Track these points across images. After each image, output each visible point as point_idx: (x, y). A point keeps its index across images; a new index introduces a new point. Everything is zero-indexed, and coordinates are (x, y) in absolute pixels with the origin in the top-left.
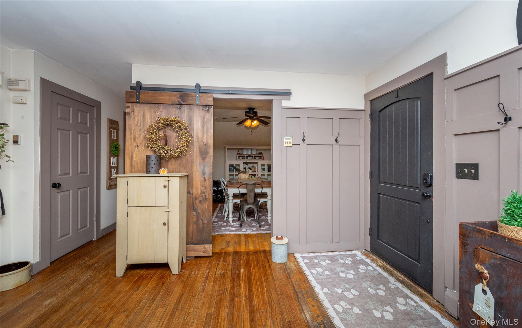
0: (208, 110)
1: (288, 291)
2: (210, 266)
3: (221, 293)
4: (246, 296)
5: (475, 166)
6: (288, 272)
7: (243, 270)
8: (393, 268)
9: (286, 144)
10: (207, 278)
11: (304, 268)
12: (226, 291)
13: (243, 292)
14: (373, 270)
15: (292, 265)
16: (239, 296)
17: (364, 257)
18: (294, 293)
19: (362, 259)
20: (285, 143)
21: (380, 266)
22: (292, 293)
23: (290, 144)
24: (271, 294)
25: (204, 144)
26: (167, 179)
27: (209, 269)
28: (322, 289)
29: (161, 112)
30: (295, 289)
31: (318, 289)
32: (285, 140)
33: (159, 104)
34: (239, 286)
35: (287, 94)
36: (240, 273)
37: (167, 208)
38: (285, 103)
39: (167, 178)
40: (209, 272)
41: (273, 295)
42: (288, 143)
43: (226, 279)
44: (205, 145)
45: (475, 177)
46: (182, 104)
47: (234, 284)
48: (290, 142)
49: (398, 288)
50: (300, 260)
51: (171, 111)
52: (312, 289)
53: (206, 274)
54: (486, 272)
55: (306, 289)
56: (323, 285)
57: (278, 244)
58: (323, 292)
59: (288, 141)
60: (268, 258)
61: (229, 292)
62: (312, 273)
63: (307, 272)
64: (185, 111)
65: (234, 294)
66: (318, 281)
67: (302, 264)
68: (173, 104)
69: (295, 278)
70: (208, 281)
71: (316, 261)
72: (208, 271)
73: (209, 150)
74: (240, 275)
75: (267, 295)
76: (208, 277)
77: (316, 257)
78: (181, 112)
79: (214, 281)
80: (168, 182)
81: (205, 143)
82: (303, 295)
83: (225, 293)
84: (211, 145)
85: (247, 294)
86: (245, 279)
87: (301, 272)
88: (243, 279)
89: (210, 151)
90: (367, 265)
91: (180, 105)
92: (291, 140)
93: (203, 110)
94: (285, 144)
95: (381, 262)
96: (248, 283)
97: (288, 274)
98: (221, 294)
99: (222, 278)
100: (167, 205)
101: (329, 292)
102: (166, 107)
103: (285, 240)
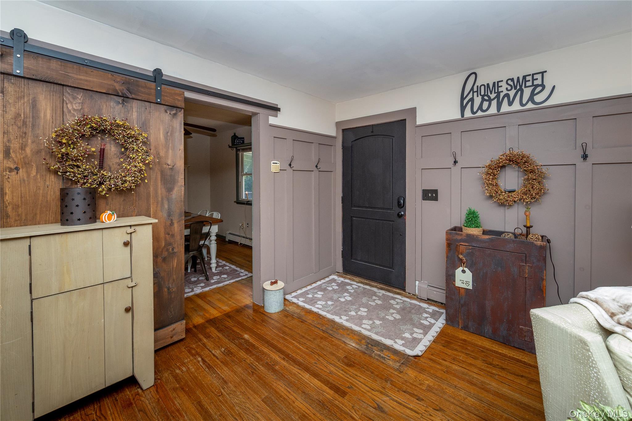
0: (175, 114)
1: (316, 333)
2: (193, 352)
3: (251, 371)
4: (284, 359)
5: (436, 192)
6: (297, 317)
7: (246, 336)
8: (370, 281)
9: (274, 170)
10: (209, 367)
11: (307, 306)
12: (255, 367)
13: (276, 357)
14: (357, 287)
15: (291, 308)
16: (276, 363)
17: (342, 279)
18: (324, 333)
19: (342, 281)
20: (272, 168)
21: (359, 282)
22: (322, 333)
23: (277, 170)
24: (305, 343)
25: (170, 167)
27: (197, 356)
28: (341, 318)
29: (80, 103)
30: (320, 329)
31: (337, 319)
32: (272, 164)
33: (76, 89)
34: (263, 353)
35: (275, 109)
36: (247, 341)
37: (130, 280)
38: (272, 120)
40: (202, 359)
41: (307, 344)
42: (276, 168)
43: (237, 355)
44: (172, 169)
45: (436, 199)
46: (128, 98)
47: (254, 355)
48: (277, 167)
49: (383, 294)
50: (295, 300)
51: (105, 106)
52: (333, 321)
53: (201, 364)
54: (464, 259)
55: (330, 324)
56: (340, 315)
58: (344, 320)
60: (260, 312)
61: (259, 365)
62: (318, 308)
63: (314, 309)
64: (133, 111)
65: (267, 363)
66: (331, 313)
67: (301, 304)
68: (109, 94)
69: (309, 318)
70: (217, 369)
71: (310, 296)
72: (200, 359)
73: (178, 177)
74: (249, 342)
75: (303, 347)
76: (209, 364)
77: (306, 293)
78: (126, 110)
79: (224, 365)
81: (172, 165)
82: (332, 331)
83: (257, 369)
84: (182, 169)
85: (282, 356)
86: (261, 343)
87: (310, 312)
88: (259, 344)
89: (180, 179)
90: (351, 285)
91: (122, 98)
92: (279, 165)
93: (167, 112)
94: (272, 170)
95: (357, 279)
96: (270, 346)
97: (299, 318)
98: (254, 372)
99: (231, 356)
100: (129, 275)
101: (348, 318)
102: (91, 96)
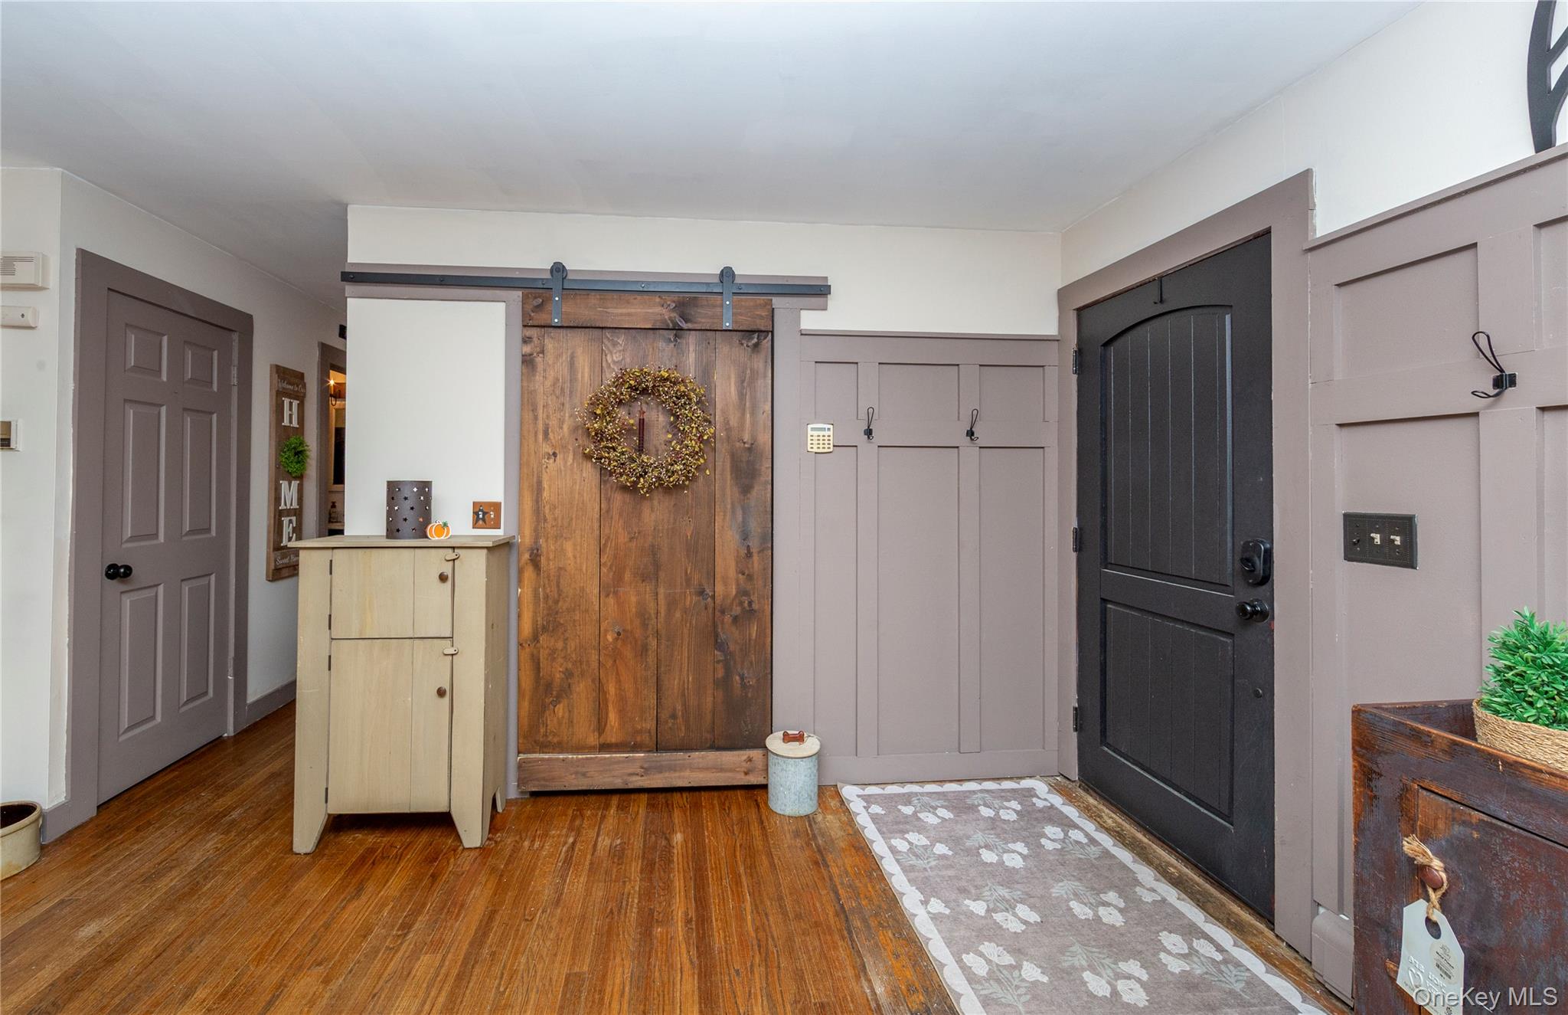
1: (818, 905)
2: (577, 823)
3: (611, 909)
4: (688, 921)
5: (1405, 525)
6: (818, 846)
7: (678, 838)
8: (1152, 838)
9: (815, 446)
10: (568, 861)
11: (871, 832)
12: (627, 905)
13: (680, 907)
14: (1085, 841)
15: (830, 822)
16: (667, 919)
17: (1057, 800)
18: (837, 915)
19: (1052, 806)
20: (809, 442)
21: (1108, 830)
22: (831, 914)
23: (826, 446)
24: (766, 914)
26: (450, 554)
27: (573, 833)
28: (925, 903)
30: (839, 900)
31: (911, 900)
32: (810, 433)
34: (668, 887)
35: (816, 291)
36: (669, 846)
37: (448, 642)
38: (811, 320)
39: (450, 550)
40: (574, 843)
41: (771, 919)
42: (821, 442)
43: (626, 864)
45: (1406, 557)
47: (650, 880)
48: (827, 438)
49: (1164, 900)
50: (856, 806)
52: (892, 901)
53: (564, 849)
54: (1437, 864)
55: (876, 903)
56: (928, 889)
57: (789, 758)
58: (929, 913)
59: (819, 436)
60: (756, 801)
61: (635, 906)
62: (893, 850)
63: (879, 847)
65: (651, 912)
66: (912, 875)
67: (863, 820)
69: (841, 864)
70: (573, 872)
71: (908, 810)
72: (571, 840)
74: (669, 852)
75: (753, 920)
76: (572, 857)
77: (907, 799)
79: (590, 870)
80: (451, 563)
82: (864, 921)
83: (623, 911)
85: (692, 914)
86: (686, 865)
87: (860, 847)
88: (681, 866)
90: (1067, 824)
92: (831, 433)
94: (809, 446)
95: (1111, 817)
96: (695, 880)
97: (819, 851)
98: (613, 914)
99: (616, 860)
100: (448, 634)
101: (947, 911)
103: (812, 745)
